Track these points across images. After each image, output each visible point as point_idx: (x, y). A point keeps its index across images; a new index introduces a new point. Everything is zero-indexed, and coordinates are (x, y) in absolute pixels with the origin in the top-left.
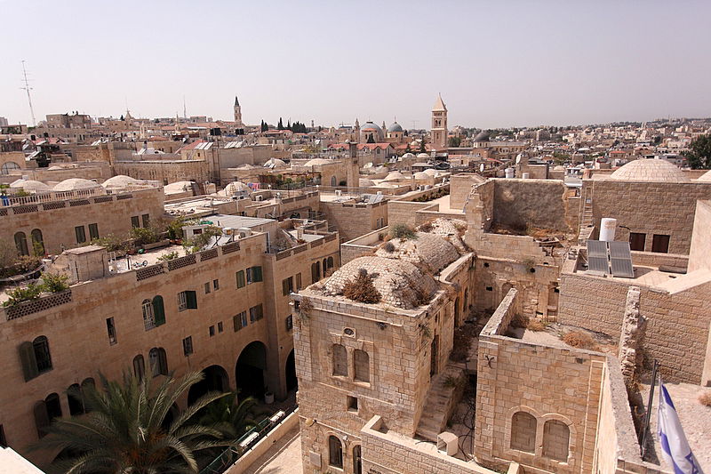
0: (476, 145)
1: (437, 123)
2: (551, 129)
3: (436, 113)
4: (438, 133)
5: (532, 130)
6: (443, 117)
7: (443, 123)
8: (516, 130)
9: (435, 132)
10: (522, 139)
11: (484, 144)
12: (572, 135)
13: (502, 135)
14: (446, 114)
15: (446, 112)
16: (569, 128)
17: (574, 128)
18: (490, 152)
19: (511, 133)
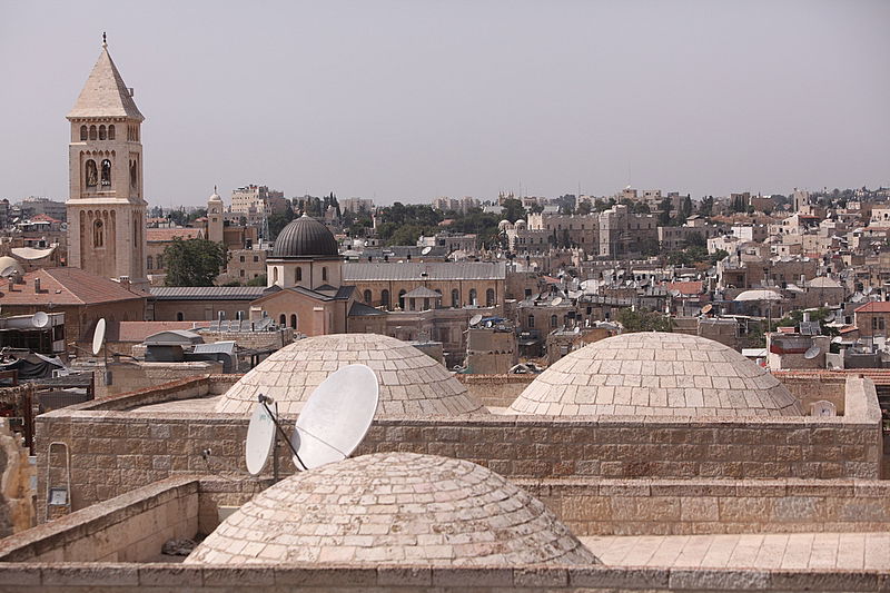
0: (278, 275)
1: (94, 173)
2: (666, 204)
3: (90, 129)
4: (98, 221)
5: (585, 208)
6: (118, 144)
7: (120, 173)
8: (514, 210)
9: (84, 213)
10: (527, 244)
11: (313, 272)
12: (744, 234)
13: (452, 230)
14: (133, 133)
15: (133, 123)
16: (739, 204)
17: (759, 201)
18: (344, 308)
19: (490, 222)
